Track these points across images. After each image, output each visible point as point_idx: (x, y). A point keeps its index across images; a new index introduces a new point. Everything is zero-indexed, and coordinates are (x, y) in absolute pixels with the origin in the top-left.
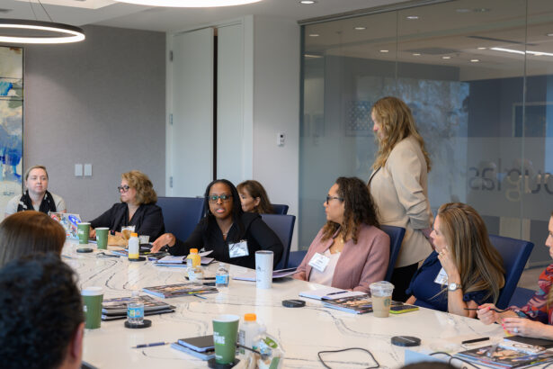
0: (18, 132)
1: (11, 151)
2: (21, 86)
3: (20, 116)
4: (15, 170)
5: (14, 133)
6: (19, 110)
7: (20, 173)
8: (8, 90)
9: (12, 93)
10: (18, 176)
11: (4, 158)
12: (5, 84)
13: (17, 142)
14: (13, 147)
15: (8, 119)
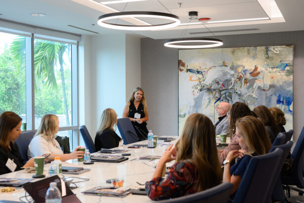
0: (291, 88)
1: (287, 98)
2: (292, 64)
3: (292, 80)
4: (289, 108)
5: (288, 89)
6: (291, 77)
7: (291, 109)
8: (285, 67)
9: (287, 68)
10: (291, 111)
11: (283, 102)
12: (284, 64)
13: (290, 94)
14: (288, 96)
15: (285, 82)
